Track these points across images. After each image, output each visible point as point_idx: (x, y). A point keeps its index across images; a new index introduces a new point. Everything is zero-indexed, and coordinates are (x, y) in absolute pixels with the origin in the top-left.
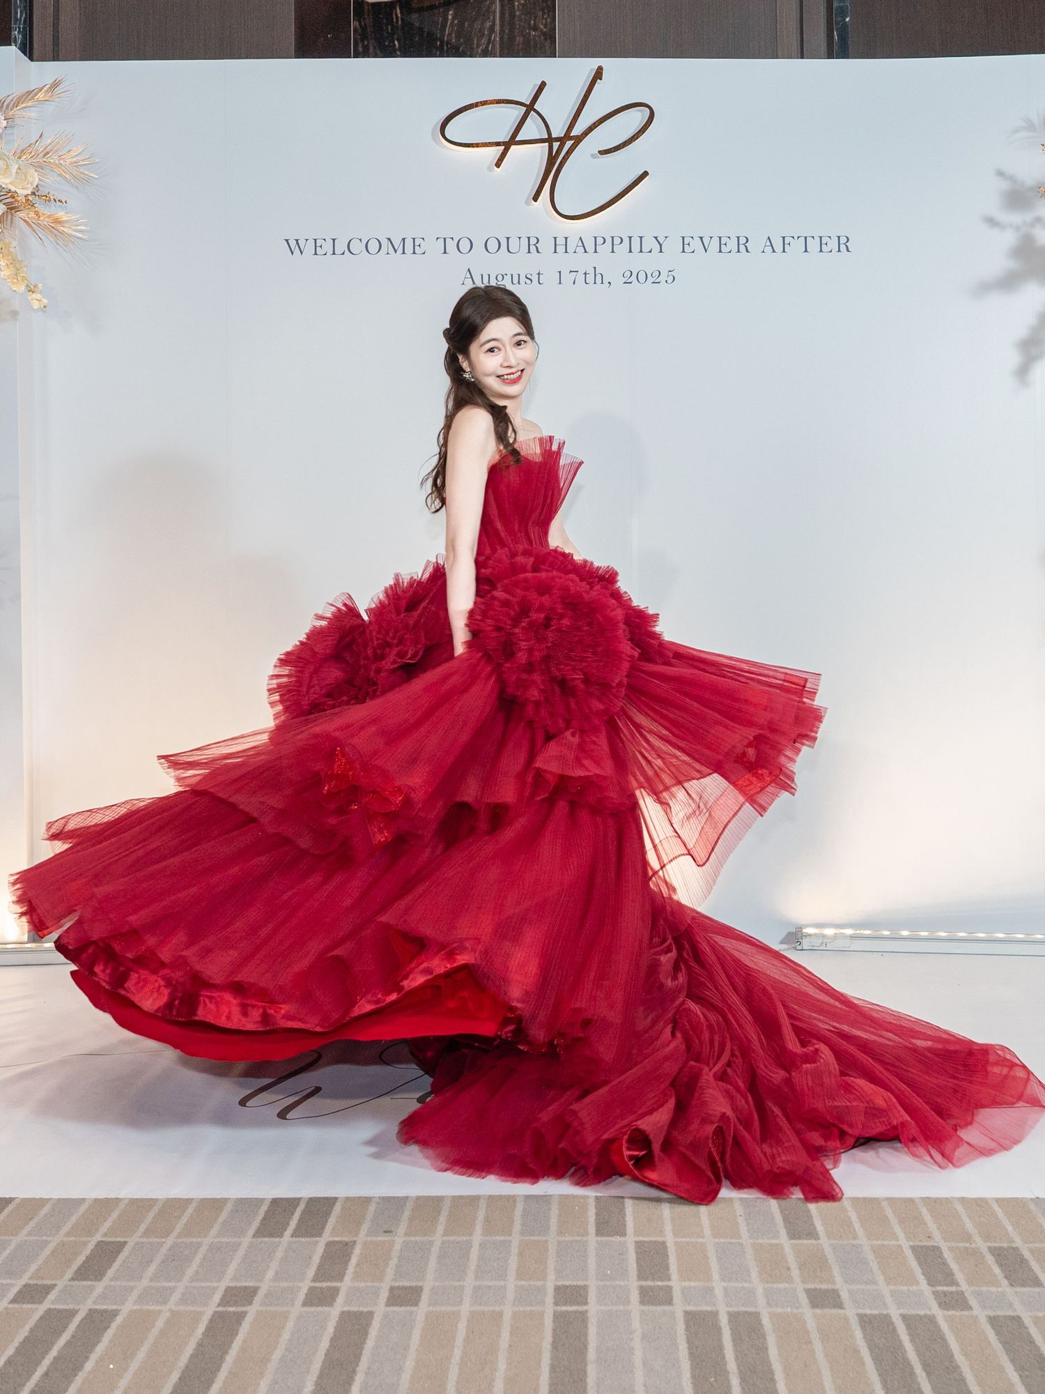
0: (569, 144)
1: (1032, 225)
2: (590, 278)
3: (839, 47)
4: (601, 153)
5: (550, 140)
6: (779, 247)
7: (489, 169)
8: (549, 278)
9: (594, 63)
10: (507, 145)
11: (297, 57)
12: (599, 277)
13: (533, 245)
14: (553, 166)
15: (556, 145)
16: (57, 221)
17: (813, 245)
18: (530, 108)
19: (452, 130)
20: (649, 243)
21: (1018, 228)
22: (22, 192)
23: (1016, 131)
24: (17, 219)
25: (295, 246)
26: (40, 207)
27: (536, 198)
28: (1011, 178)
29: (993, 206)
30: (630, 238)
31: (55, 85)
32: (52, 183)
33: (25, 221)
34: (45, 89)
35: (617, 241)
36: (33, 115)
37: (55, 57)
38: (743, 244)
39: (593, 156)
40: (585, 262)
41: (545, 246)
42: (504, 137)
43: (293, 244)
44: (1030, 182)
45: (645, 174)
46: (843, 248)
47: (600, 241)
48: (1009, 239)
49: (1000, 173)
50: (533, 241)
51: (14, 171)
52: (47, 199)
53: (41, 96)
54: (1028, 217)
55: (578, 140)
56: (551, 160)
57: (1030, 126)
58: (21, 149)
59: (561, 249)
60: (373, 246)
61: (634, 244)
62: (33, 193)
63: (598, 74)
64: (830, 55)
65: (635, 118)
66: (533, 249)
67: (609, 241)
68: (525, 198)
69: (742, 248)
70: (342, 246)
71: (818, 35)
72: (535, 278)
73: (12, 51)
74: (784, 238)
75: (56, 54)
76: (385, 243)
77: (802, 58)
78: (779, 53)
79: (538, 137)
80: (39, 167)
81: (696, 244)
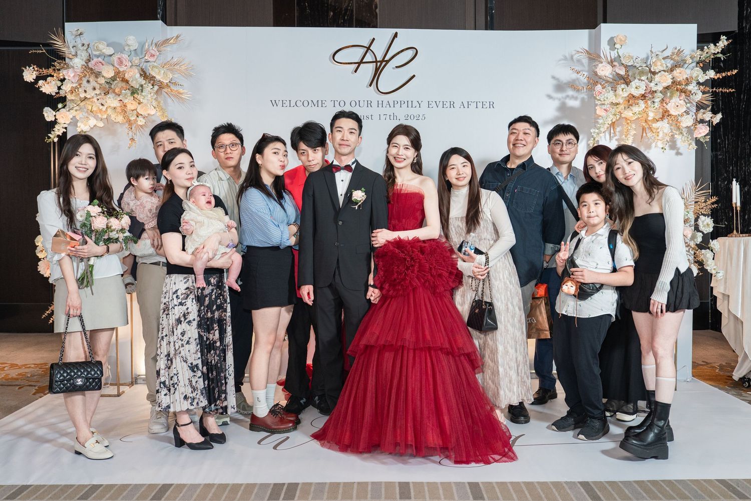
0: (384, 63)
1: (566, 98)
2: (392, 118)
3: (490, 26)
4: (396, 67)
5: (376, 62)
6: (466, 105)
7: (352, 73)
8: (376, 117)
9: (394, 31)
10: (359, 63)
11: (274, 26)
12: (395, 117)
13: (369, 104)
14: (377, 72)
15: (379, 64)
16: (179, 93)
17: (480, 105)
18: (368, 48)
19: (337, 58)
20: (415, 104)
21: (560, 100)
22: (164, 81)
23: (560, 60)
24: (163, 92)
25: (274, 103)
26: (173, 87)
27: (370, 85)
28: (557, 79)
29: (550, 90)
30: (408, 101)
31: (177, 37)
32: (177, 77)
33: (166, 93)
34: (174, 39)
35: (402, 103)
36: (168, 49)
37: (176, 25)
38: (452, 105)
39: (393, 68)
40: (389, 111)
41: (374, 104)
42: (358, 60)
43: (274, 102)
44: (565, 81)
45: (414, 76)
46: (491, 106)
47: (396, 102)
48: (556, 104)
49: (553, 77)
50: (369, 102)
51: (162, 74)
52: (175, 84)
53: (172, 41)
54: (564, 95)
55: (388, 62)
56: (377, 69)
57: (565, 59)
58: (163, 64)
59: (380, 105)
60: (306, 103)
61: (409, 104)
62: (170, 82)
63: (396, 35)
64: (486, 29)
65: (410, 53)
66: (369, 105)
67: (399, 102)
68: (366, 86)
69: (452, 106)
70: (293, 104)
71: (481, 19)
72: (370, 117)
73: (160, 22)
74: (468, 102)
75: (176, 24)
76: (310, 102)
77: (475, 30)
78: (467, 26)
79: (371, 61)
80: (171, 71)
81: (434, 104)
